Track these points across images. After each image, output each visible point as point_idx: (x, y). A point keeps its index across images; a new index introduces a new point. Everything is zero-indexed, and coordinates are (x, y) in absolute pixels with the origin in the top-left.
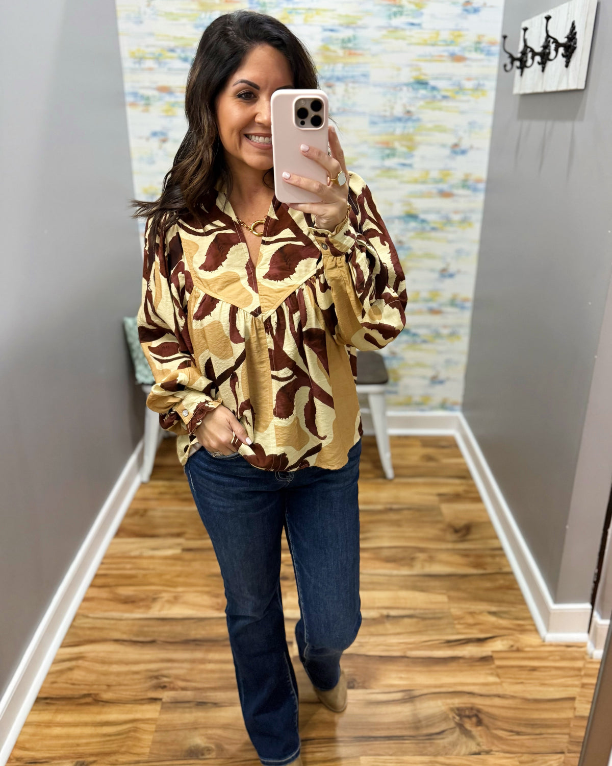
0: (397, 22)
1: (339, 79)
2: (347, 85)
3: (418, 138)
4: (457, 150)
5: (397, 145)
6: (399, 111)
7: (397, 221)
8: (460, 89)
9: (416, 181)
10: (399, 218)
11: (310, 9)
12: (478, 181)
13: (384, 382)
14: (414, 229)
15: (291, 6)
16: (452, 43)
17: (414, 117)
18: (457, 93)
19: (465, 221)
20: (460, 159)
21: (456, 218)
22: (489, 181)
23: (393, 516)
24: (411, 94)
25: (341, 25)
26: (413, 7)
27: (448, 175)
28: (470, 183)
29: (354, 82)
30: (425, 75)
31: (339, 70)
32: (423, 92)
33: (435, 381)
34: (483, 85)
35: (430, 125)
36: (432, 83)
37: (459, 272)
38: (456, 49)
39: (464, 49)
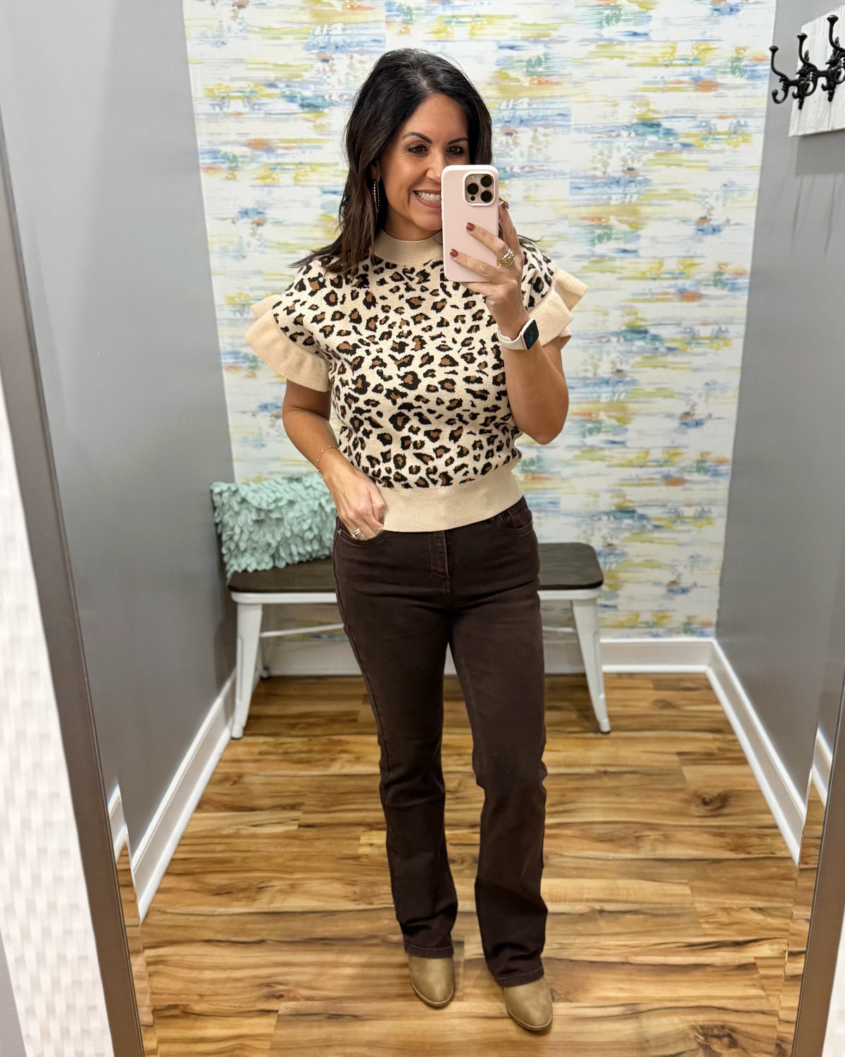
0: (610, 31)
1: (522, 121)
2: (536, 131)
3: (646, 210)
4: (706, 227)
5: (613, 221)
6: (615, 169)
7: (614, 339)
8: (710, 133)
9: (643, 277)
10: (617, 334)
11: (479, 16)
12: (740, 274)
13: (597, 585)
14: (641, 351)
15: (449, 12)
16: (696, 61)
17: (640, 178)
18: (706, 139)
19: (718, 336)
20: (709, 239)
21: (705, 332)
22: (754, 273)
23: (609, 782)
24: (635, 143)
25: (526, 39)
26: (636, 8)
27: (691, 265)
28: (725, 277)
29: (546, 126)
30: (655, 111)
31: (523, 107)
32: (653, 138)
33: (675, 588)
34: (745, 126)
35: (663, 190)
36: (666, 124)
37: (710, 415)
38: (701, 71)
39: (715, 70)
